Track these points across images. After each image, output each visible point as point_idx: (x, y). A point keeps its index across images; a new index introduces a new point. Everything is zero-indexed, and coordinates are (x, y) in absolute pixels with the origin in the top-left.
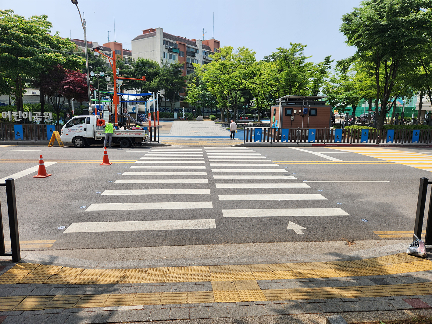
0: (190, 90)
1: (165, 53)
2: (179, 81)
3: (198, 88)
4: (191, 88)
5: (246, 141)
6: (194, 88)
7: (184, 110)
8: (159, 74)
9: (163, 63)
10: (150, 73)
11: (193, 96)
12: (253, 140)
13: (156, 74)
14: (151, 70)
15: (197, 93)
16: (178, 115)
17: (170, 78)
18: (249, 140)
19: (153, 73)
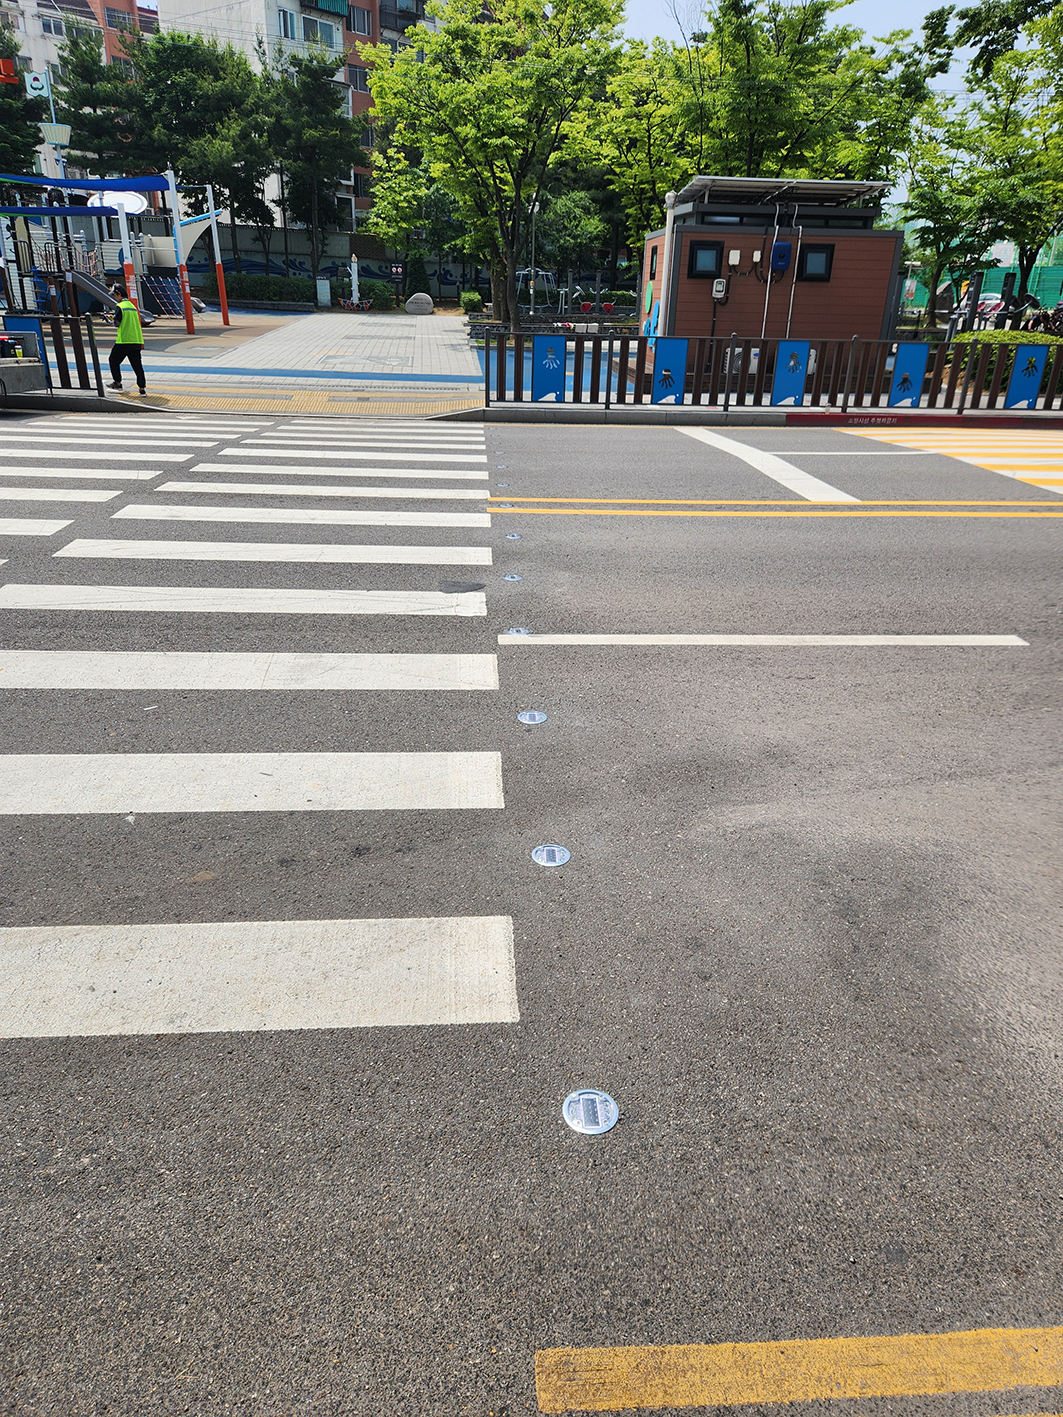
0: (381, 179)
1: (285, 13)
2: (325, 134)
3: (415, 173)
4: (388, 175)
5: (494, 395)
6: (399, 172)
7: (355, 266)
8: (243, 103)
9: (264, 54)
10: (206, 97)
11: (397, 207)
12: (527, 395)
13: (227, 103)
14: (208, 85)
15: (411, 193)
16: (331, 288)
17: (289, 121)
18: (510, 394)
19: (219, 100)
